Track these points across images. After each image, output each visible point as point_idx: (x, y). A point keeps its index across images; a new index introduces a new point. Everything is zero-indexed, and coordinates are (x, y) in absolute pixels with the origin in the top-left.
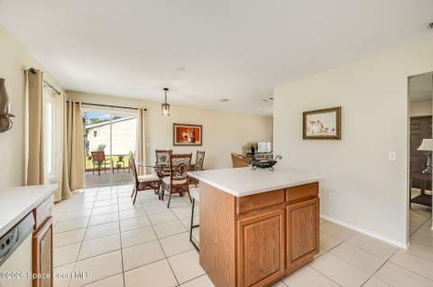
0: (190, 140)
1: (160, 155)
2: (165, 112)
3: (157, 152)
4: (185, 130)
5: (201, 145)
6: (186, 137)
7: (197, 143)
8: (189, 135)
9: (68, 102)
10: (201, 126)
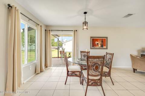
0: (100, 46)
1: (83, 54)
2: (85, 27)
3: (81, 52)
4: (97, 40)
5: (107, 48)
6: (98, 44)
7: (104, 47)
8: (99, 43)
9: (46, 30)
10: (107, 38)
